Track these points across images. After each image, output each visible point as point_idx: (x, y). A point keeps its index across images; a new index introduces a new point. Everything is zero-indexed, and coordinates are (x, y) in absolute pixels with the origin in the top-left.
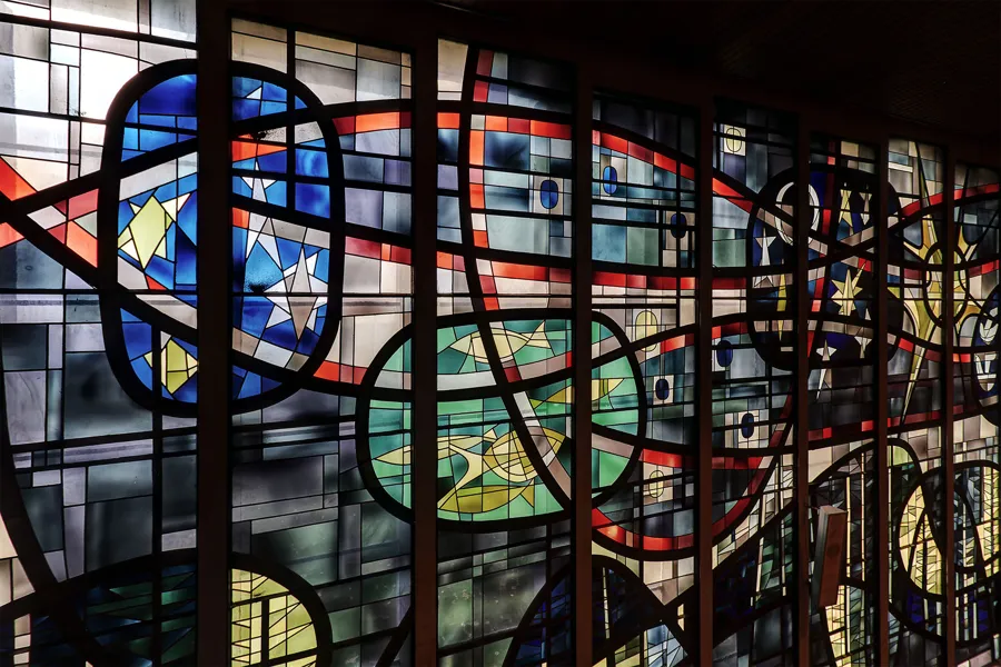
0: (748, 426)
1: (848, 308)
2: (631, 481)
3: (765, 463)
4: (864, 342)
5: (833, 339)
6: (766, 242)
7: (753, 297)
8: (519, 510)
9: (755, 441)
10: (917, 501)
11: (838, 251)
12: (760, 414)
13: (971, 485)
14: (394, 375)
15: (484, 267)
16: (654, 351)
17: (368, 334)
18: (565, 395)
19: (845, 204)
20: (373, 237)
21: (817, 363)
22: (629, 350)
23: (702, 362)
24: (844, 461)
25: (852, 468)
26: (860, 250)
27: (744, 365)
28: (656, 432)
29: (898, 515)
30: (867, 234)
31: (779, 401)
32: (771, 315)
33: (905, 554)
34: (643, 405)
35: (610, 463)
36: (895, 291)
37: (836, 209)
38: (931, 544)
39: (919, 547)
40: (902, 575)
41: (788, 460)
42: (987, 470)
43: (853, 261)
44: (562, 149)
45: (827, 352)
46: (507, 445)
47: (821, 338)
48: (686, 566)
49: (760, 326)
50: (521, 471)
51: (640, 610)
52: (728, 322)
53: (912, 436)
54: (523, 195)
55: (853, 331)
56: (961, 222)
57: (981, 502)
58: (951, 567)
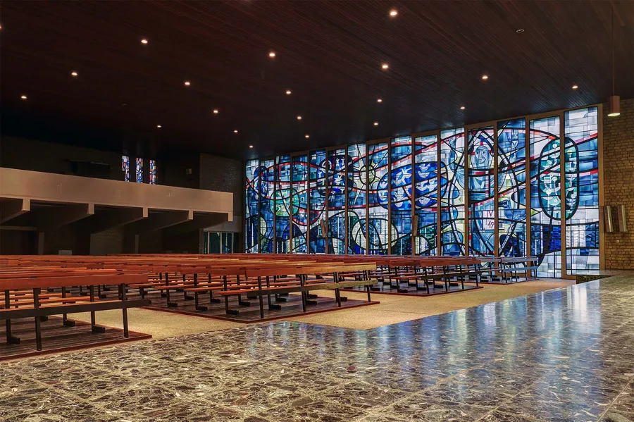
0: (317, 206)
1: (338, 183)
2: (298, 213)
3: (320, 213)
4: (343, 190)
5: (335, 190)
6: (320, 173)
7: (317, 183)
8: (284, 215)
9: (318, 208)
10: (358, 226)
11: (336, 172)
12: (319, 204)
13: (377, 224)
14: (272, 198)
15: (281, 184)
16: (301, 193)
17: (271, 193)
18: (289, 200)
19: (338, 162)
20: (271, 182)
21: (331, 194)
22: (298, 193)
23: (308, 195)
24: (338, 214)
25: (340, 215)
26: (342, 171)
27: (317, 195)
28: (301, 206)
29: (352, 227)
30: (344, 167)
31: (323, 202)
32: (321, 186)
33: (354, 237)
34: (300, 202)
35: (295, 210)
36: (351, 178)
37: (336, 163)
38: (362, 236)
39: (359, 236)
40: (353, 241)
41: (324, 212)
42: (383, 221)
43: (340, 174)
44: (289, 166)
45: (334, 192)
46: (283, 207)
47: (332, 189)
48: (306, 228)
49: (319, 188)
50: (284, 210)
51: (299, 233)
52: (313, 188)
53: (356, 211)
54: (284, 174)
55: (340, 187)
56: (372, 159)
57: (381, 229)
58: (370, 243)
